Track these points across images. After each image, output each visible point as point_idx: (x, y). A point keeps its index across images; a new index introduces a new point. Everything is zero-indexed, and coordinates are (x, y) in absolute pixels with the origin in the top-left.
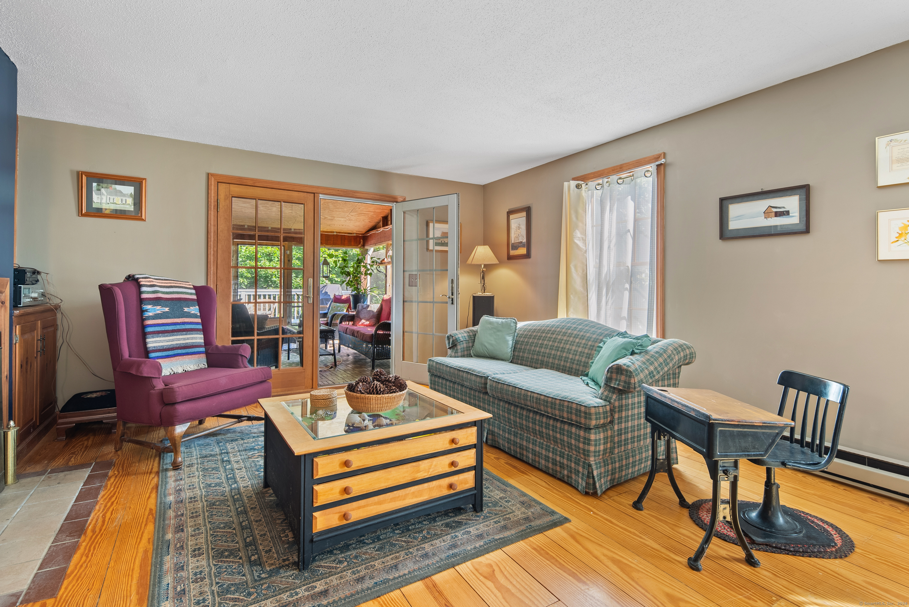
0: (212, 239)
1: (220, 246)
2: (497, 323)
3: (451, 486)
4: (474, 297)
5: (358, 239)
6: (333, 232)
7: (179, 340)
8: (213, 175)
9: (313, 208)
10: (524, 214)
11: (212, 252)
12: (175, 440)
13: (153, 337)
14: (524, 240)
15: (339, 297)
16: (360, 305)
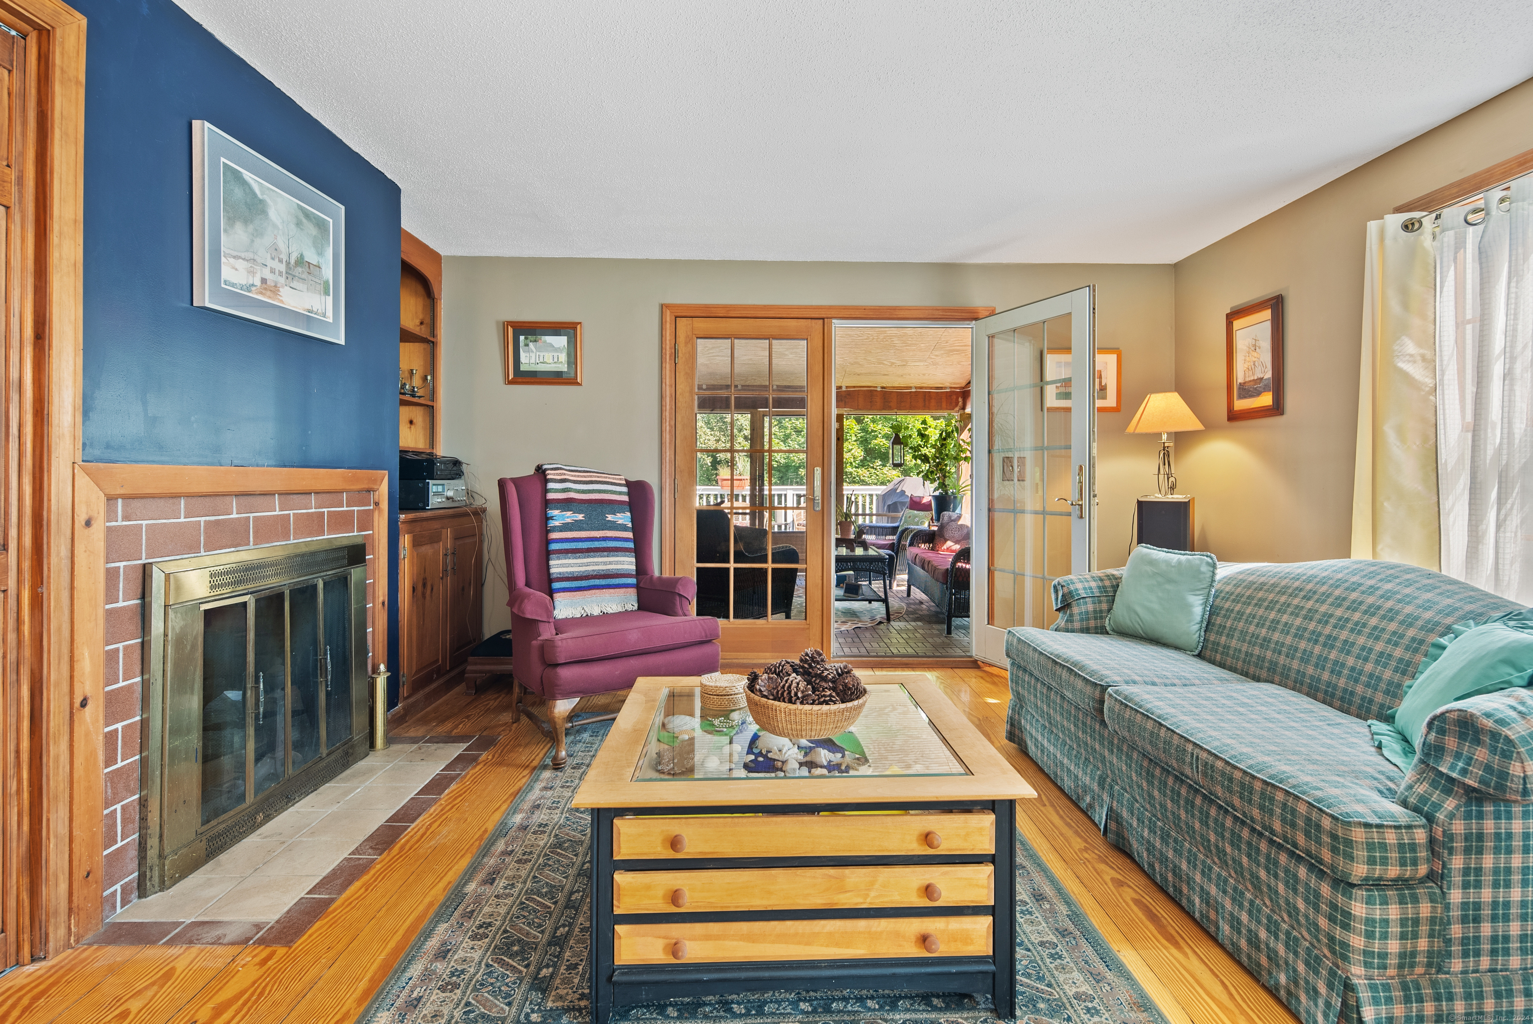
0: (668, 407)
1: (679, 418)
2: (1168, 563)
3: (924, 940)
4: (1140, 504)
5: (954, 397)
6: (911, 388)
7: (597, 564)
8: (668, 306)
9: (821, 344)
10: (1267, 314)
11: (668, 428)
12: (555, 723)
13: (559, 558)
14: (1269, 375)
15: (918, 500)
16: (946, 514)
